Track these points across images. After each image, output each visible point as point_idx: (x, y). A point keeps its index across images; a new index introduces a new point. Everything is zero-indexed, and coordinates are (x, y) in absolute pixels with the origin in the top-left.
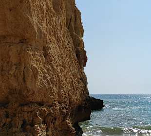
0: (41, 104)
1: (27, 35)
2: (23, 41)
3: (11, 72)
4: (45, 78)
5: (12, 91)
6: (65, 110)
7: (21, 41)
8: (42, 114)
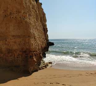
0: (34, 52)
1: (30, 35)
2: (29, 36)
3: (27, 45)
4: (35, 45)
5: (27, 49)
6: (40, 52)
7: (29, 37)
8: (34, 54)
